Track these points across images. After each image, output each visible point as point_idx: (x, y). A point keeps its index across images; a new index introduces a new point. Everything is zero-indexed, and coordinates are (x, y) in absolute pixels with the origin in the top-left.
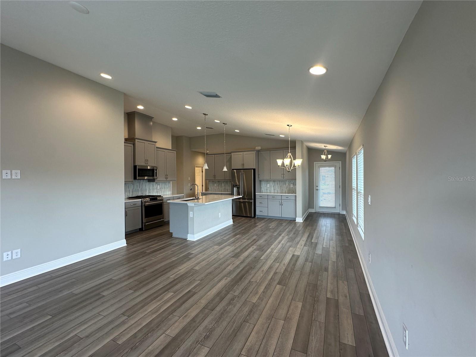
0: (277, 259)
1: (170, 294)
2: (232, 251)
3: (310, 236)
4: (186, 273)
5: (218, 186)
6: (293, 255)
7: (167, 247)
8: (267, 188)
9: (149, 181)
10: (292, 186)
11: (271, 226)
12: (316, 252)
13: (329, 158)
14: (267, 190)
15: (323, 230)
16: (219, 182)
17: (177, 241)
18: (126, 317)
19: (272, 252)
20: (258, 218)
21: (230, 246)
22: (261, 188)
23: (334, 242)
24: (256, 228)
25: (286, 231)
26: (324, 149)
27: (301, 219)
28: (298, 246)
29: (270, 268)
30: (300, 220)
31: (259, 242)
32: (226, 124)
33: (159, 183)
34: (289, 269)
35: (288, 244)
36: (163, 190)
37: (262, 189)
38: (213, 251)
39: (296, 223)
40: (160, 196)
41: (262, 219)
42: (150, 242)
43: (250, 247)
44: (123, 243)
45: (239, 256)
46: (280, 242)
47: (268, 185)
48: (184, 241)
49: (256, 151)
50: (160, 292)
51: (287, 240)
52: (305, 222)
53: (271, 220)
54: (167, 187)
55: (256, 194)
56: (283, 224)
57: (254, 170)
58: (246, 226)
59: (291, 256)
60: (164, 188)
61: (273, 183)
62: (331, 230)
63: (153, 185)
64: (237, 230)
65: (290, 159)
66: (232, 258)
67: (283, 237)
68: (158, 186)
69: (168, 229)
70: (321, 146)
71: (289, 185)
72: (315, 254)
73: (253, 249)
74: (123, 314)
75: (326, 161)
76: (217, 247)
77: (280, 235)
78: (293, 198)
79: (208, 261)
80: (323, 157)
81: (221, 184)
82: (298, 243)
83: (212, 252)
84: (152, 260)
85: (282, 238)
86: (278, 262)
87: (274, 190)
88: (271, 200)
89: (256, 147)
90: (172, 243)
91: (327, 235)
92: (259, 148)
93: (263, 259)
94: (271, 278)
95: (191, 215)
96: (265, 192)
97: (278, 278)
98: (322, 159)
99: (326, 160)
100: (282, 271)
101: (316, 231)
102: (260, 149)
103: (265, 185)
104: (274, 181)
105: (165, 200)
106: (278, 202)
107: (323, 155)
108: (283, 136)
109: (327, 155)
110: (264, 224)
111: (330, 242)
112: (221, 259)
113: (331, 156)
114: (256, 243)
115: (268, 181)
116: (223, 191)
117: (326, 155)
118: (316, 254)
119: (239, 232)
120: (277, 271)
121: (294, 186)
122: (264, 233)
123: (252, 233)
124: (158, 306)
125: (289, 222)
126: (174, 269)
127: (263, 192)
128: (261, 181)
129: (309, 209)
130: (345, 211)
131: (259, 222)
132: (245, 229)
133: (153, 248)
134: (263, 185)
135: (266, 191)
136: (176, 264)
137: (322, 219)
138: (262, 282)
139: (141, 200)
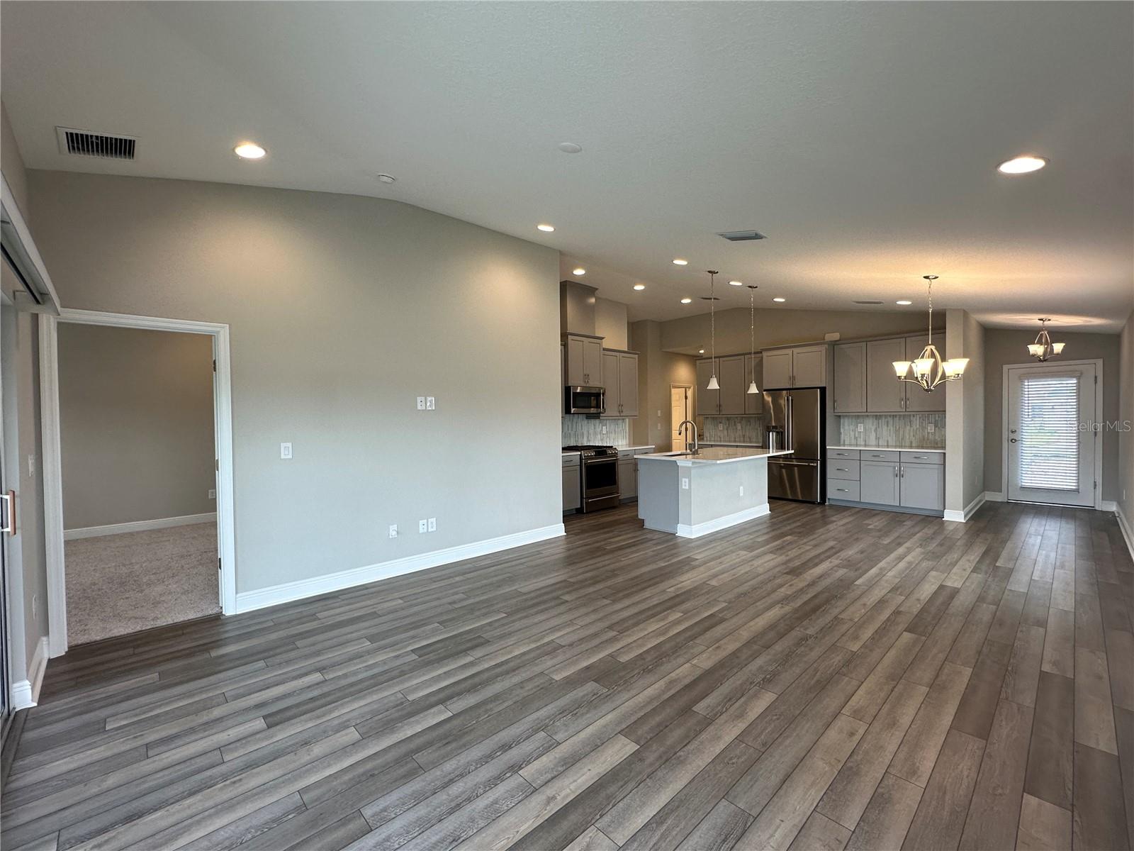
0: (898, 588)
1: (676, 615)
2: (783, 564)
3: (991, 554)
4: (695, 588)
5: (727, 430)
6: (942, 587)
7: (642, 543)
8: (857, 433)
9: (590, 417)
10: (931, 428)
11: (871, 524)
12: (1008, 588)
13: (1055, 351)
14: (856, 438)
15: (1033, 545)
16: (728, 419)
17: (656, 537)
18: (615, 633)
19: (881, 574)
20: (831, 506)
21: (775, 554)
22: (840, 433)
23: (1067, 572)
24: (831, 527)
25: (915, 537)
26: (1040, 327)
27: (962, 513)
28: (954, 570)
29: (882, 602)
30: (955, 515)
31: (845, 554)
32: (756, 287)
33: (605, 422)
34: (933, 610)
35: (925, 564)
36: (613, 436)
37: (842, 436)
38: (739, 560)
39: (943, 523)
40: (612, 447)
41: (842, 508)
42: (605, 533)
43: (822, 561)
44: (559, 530)
45: (800, 573)
46: (900, 558)
47: (861, 428)
48: (670, 537)
49: (826, 346)
50: (658, 609)
51: (922, 556)
52: (972, 522)
53: (869, 512)
54: (619, 430)
55: (827, 447)
56: (905, 523)
57: (823, 390)
58: (805, 520)
59: (935, 587)
60: (613, 432)
61: (876, 422)
62: (1059, 545)
63: (594, 425)
64: (785, 526)
65: (933, 360)
66: (785, 575)
67: (909, 551)
68: (604, 427)
69: (635, 514)
70: (1033, 320)
71: (924, 428)
72: (1006, 591)
73: (832, 564)
74: (610, 628)
75: (1045, 360)
76: (745, 552)
77: (900, 545)
78: (937, 460)
79: (734, 575)
80: (1036, 349)
81: (735, 425)
82: (954, 564)
83: (737, 560)
84: (621, 561)
85: (906, 550)
86: (900, 594)
87: (878, 439)
88: (868, 463)
89: (827, 335)
90: (647, 538)
91: (1047, 556)
92: (836, 336)
93: (860, 585)
94: (888, 619)
95: (685, 486)
96: (850, 445)
97: (904, 621)
98: (1033, 355)
99: (1048, 357)
100: (915, 610)
101: (1009, 545)
102: (838, 338)
103: (852, 427)
104: (878, 417)
105: (620, 456)
106: (891, 469)
107: (1034, 344)
108: (908, 303)
109: (1049, 344)
110: (851, 519)
111: (1056, 570)
112: (761, 575)
113: (1063, 345)
114: (838, 554)
115: (858, 417)
116: (740, 442)
117: (1047, 343)
118: (1010, 590)
119: (790, 530)
120: (902, 609)
121: (937, 429)
122: (855, 537)
123: (823, 534)
124: (663, 628)
125: (923, 520)
126: (668, 579)
127: (844, 445)
128: (840, 416)
129: (986, 492)
130: (1115, 503)
131: (836, 515)
132: (803, 525)
133: (616, 542)
134: (846, 427)
135: (853, 442)
136: (670, 572)
137: (1029, 521)
138: (864, 623)
139: (579, 453)
